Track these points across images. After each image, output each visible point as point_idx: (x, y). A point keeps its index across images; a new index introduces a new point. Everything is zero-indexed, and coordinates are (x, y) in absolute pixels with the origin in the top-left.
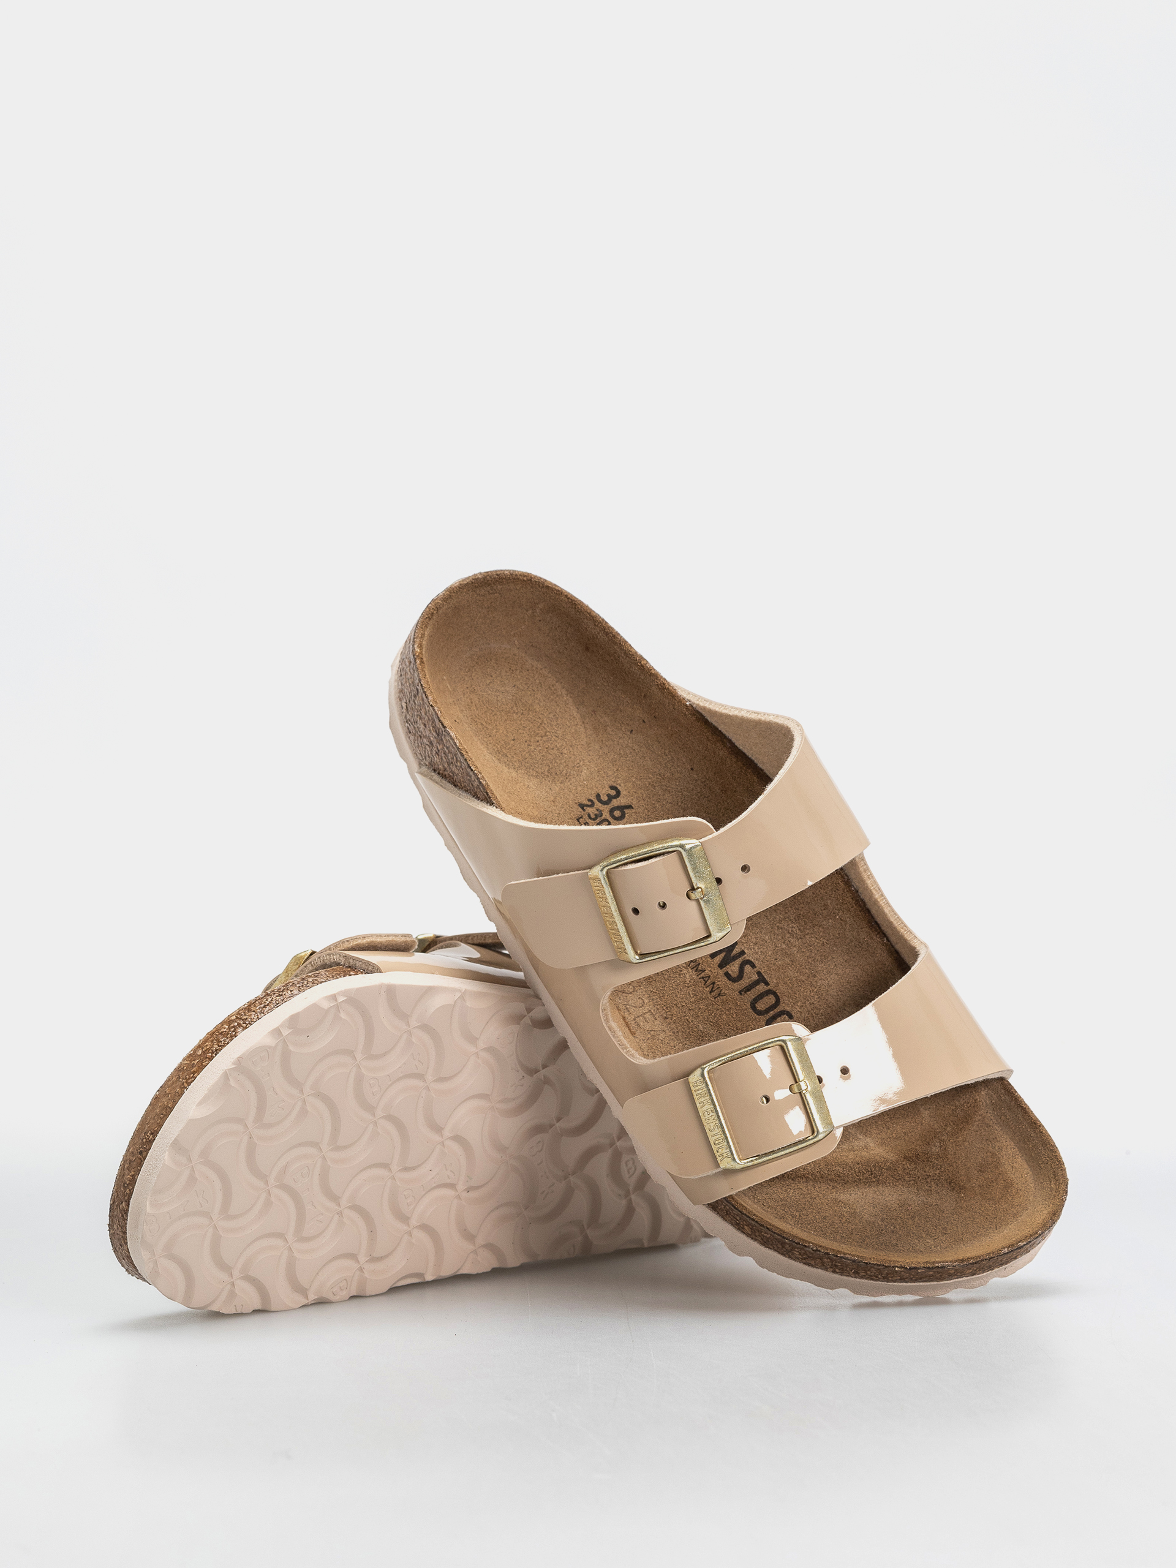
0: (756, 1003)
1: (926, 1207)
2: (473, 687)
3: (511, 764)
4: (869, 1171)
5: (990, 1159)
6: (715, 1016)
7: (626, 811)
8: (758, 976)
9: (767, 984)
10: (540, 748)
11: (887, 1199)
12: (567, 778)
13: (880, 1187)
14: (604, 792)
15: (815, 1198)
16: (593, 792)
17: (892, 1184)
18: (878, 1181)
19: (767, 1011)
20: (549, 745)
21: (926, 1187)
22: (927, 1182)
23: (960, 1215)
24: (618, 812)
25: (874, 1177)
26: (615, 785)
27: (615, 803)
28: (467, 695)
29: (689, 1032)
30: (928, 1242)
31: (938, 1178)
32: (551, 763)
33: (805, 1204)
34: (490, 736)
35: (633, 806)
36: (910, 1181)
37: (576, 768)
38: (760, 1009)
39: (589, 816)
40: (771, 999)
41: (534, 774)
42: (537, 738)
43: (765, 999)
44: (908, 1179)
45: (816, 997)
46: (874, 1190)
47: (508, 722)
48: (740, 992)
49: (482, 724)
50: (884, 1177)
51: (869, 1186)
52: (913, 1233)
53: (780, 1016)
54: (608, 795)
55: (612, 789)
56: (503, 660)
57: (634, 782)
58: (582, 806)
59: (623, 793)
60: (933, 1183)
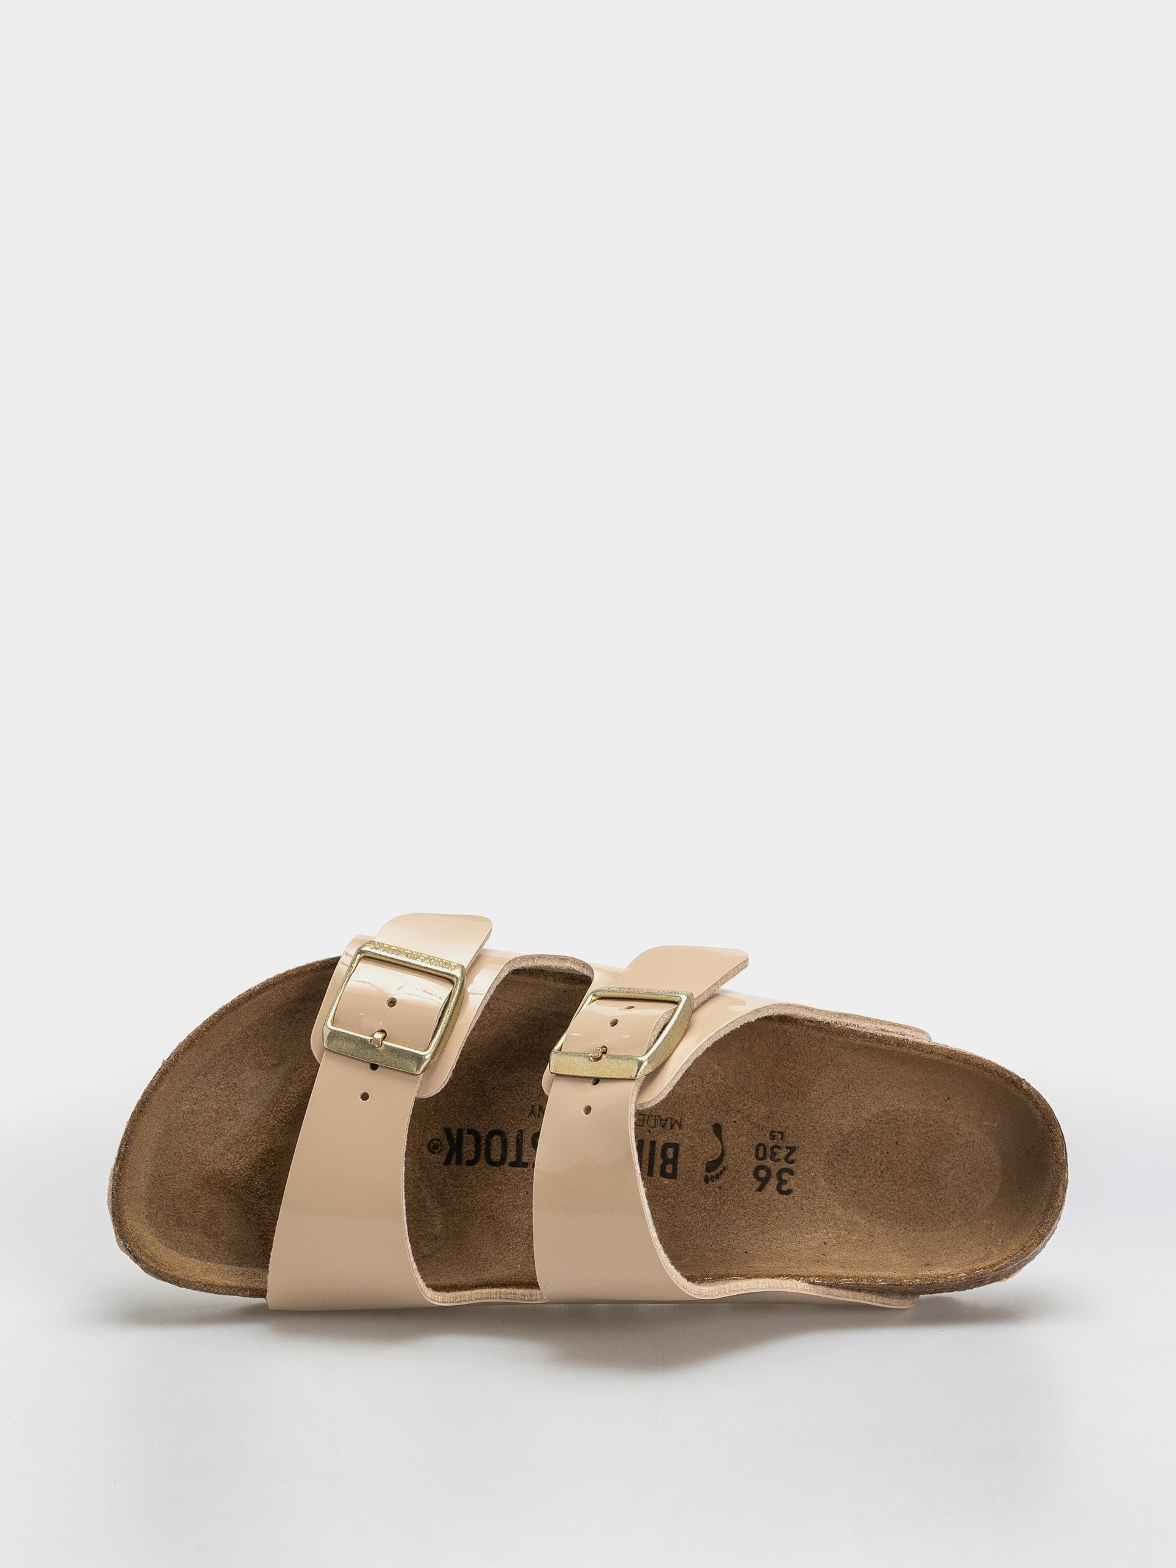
0: (502, 1139)
1: (217, 1133)
2: (971, 1148)
3: (876, 1121)
5: (215, 1230)
6: (517, 1093)
7: (758, 1184)
8: (524, 1162)
9: (512, 1164)
10: (873, 1161)
12: (829, 1162)
14: (792, 1182)
15: (298, 1045)
16: (798, 1171)
17: (259, 1121)
19: (488, 1144)
20: (870, 1172)
23: (187, 1155)
24: (763, 1176)
26: (791, 1195)
27: (774, 1181)
28: (967, 1136)
29: (522, 1063)
30: (186, 1104)
32: (852, 1160)
33: (300, 1031)
34: (915, 1124)
35: (759, 1192)
37: (832, 1178)
38: (494, 1138)
39: (779, 1148)
40: (496, 1156)
41: (852, 1135)
42: (884, 1166)
43: (499, 1150)
45: (470, 1205)
46: (267, 1101)
47: (917, 1152)
48: (521, 1132)
49: (931, 1126)
53: (475, 1153)
54: (785, 1182)
55: (789, 1190)
56: (978, 1198)
57: (779, 1212)
58: (792, 1150)
59: (777, 1195)
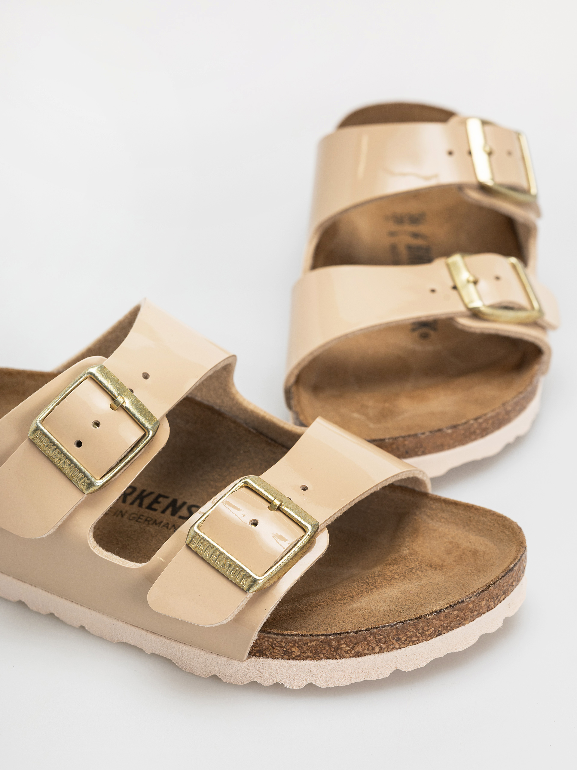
4: (365, 583)
11: (391, 594)
13: (380, 590)
18: (376, 587)
21: (415, 576)
22: (413, 573)
25: (372, 585)
31: (420, 567)
36: (400, 578)
44: (398, 577)
50: (378, 582)
51: (371, 593)
52: (425, 603)
60: (418, 572)
